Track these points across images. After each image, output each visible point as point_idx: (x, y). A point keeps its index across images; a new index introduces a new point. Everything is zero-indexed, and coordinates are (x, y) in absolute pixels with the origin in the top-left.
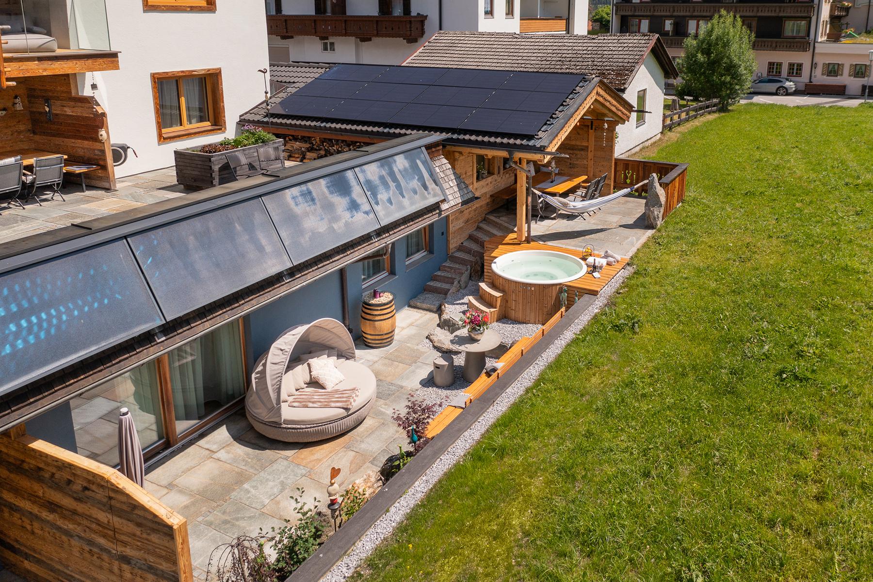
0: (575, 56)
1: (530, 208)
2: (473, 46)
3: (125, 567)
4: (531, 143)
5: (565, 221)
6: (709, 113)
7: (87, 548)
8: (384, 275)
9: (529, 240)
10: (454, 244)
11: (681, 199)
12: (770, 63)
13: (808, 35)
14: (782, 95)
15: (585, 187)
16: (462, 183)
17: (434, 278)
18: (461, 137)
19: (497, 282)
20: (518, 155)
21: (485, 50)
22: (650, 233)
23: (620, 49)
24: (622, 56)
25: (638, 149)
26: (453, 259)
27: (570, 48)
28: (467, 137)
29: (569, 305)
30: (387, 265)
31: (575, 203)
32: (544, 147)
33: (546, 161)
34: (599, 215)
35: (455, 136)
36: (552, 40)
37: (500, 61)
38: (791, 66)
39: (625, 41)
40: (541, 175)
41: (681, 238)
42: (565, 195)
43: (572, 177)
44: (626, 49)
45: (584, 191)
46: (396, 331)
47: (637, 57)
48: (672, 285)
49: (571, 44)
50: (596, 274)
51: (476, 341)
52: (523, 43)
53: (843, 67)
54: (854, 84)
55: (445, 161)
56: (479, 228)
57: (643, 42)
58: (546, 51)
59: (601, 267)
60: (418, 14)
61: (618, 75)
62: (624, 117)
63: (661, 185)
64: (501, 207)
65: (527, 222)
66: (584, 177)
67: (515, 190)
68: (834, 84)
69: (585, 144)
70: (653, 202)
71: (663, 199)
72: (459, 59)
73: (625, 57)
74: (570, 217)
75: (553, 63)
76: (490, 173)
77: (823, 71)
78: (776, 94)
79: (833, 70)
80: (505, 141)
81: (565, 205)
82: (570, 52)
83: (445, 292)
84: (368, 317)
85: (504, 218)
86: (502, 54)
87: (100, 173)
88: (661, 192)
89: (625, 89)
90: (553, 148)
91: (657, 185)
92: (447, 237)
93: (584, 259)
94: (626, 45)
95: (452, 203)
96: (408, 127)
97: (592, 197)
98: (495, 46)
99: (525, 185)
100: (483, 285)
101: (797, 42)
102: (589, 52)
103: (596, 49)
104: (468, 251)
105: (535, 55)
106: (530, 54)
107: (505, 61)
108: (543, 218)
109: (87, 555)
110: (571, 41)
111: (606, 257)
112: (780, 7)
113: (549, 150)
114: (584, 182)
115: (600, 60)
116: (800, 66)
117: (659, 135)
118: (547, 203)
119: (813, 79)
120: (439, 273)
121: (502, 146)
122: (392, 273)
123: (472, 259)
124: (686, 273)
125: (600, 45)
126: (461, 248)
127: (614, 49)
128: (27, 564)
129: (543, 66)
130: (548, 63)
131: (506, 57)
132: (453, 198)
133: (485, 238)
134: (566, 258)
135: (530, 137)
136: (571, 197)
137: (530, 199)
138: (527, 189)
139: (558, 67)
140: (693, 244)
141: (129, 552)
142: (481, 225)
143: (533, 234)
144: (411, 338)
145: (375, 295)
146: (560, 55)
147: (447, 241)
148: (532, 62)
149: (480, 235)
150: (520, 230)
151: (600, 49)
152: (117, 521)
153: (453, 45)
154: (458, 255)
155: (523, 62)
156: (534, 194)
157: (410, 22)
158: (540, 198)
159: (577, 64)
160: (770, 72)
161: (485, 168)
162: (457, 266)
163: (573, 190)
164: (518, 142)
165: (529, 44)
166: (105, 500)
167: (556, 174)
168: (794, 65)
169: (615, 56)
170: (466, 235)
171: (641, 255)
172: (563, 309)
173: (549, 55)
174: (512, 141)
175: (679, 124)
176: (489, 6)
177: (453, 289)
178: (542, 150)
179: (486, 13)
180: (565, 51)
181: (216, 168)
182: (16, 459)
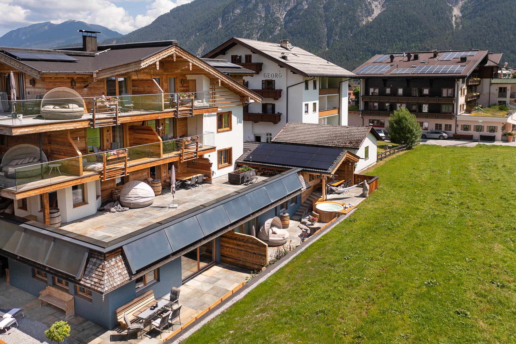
0: (341, 134)
1: (326, 190)
2: (302, 129)
3: (254, 255)
4: (327, 172)
5: (337, 195)
6: (402, 151)
7: (245, 253)
8: (284, 209)
9: (326, 200)
10: (303, 201)
11: (376, 188)
12: (436, 124)
13: (453, 112)
14: (442, 140)
15: (344, 184)
16: (306, 183)
17: (297, 211)
18: (306, 169)
19: (317, 211)
20: (323, 175)
21: (307, 131)
22: (364, 199)
23: (358, 132)
24: (358, 135)
25: (366, 169)
26: (302, 206)
27: (339, 131)
28: (308, 169)
29: (338, 216)
30: (285, 206)
31: (340, 189)
32: (331, 173)
33: (331, 177)
34: (349, 193)
35: (304, 169)
36: (332, 128)
37: (313, 136)
38: (446, 125)
39: (360, 129)
40: (329, 180)
41: (374, 200)
42: (337, 186)
43: (340, 180)
44: (360, 132)
45: (343, 185)
46: (289, 225)
47: (364, 136)
48: (367, 212)
49: (339, 129)
50: (346, 209)
51: (314, 225)
52: (321, 129)
53: (471, 126)
54: (477, 135)
55: (302, 176)
56: (310, 197)
57: (366, 129)
58: (330, 132)
59: (348, 208)
60: (278, 113)
61: (356, 143)
62: (357, 161)
63: (368, 184)
64: (316, 190)
65: (326, 195)
66: (344, 181)
67: (322, 185)
68: (466, 134)
69: (344, 169)
70: (365, 189)
71: (368, 188)
72: (297, 135)
73: (359, 135)
74: (339, 194)
75: (333, 137)
76: (313, 179)
77: (461, 128)
78: (439, 139)
79: (466, 128)
80: (319, 171)
81: (337, 189)
82: (339, 133)
83: (301, 215)
84: (283, 219)
85: (317, 194)
86: (313, 133)
87: (209, 179)
88: (368, 186)
89: (359, 148)
90: (333, 173)
91: (366, 183)
92: (301, 199)
93: (343, 206)
94: (360, 130)
95: (304, 189)
96: (293, 166)
97: (346, 187)
98: (311, 129)
99: (325, 183)
100: (313, 212)
101: (448, 115)
102: (346, 133)
103: (348, 132)
104: (307, 204)
105: (326, 133)
106: (324, 133)
107: (314, 136)
108: (330, 194)
109: (245, 254)
110: (339, 128)
111: (349, 205)
112: (439, 99)
113: (332, 174)
114: (343, 182)
115: (350, 136)
116: (450, 126)
117: (376, 163)
118: (332, 189)
119: (457, 132)
120: (299, 210)
121: (318, 172)
122: (287, 208)
123: (308, 206)
124: (372, 209)
125: (350, 130)
126: (305, 203)
127: (355, 132)
128: (228, 259)
129: (329, 138)
130: (331, 137)
131: (315, 134)
132: (304, 187)
133: (312, 200)
134: (338, 205)
135: (326, 170)
136: (339, 187)
137: (326, 187)
138: (326, 184)
139: (335, 139)
140: (377, 202)
141: (255, 252)
142: (311, 196)
143: (327, 198)
144: (293, 227)
145: (284, 214)
146: (335, 134)
147: (301, 200)
148: (325, 137)
149: (310, 199)
150: (323, 197)
151: (350, 132)
152: (253, 246)
153: (294, 128)
154: (304, 204)
155: (321, 136)
156: (328, 186)
157: (276, 116)
158: (329, 187)
159: (342, 138)
160: (436, 128)
161: (312, 178)
162: (304, 208)
163: (340, 185)
164: (323, 171)
165: (323, 129)
166: (252, 242)
167: (334, 179)
168: (447, 125)
169: (356, 135)
170: (306, 199)
171: (360, 205)
172: (336, 217)
173: (331, 134)
174: (321, 171)
175: (385, 157)
176: (306, 109)
177: (304, 214)
178: (330, 173)
179: (306, 112)
180: (337, 132)
181: (240, 178)
182: (230, 236)
